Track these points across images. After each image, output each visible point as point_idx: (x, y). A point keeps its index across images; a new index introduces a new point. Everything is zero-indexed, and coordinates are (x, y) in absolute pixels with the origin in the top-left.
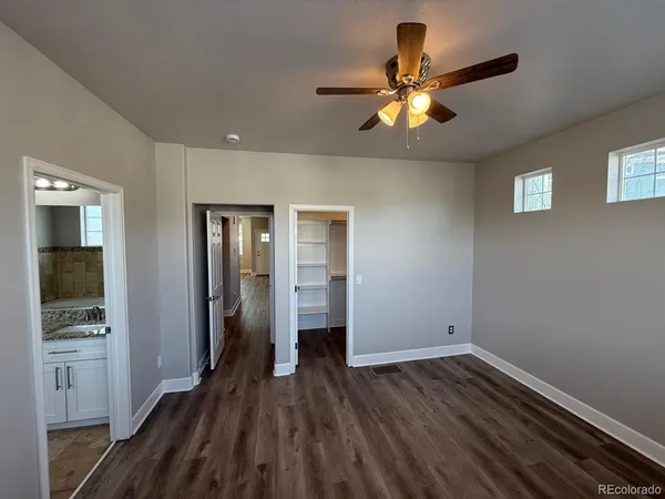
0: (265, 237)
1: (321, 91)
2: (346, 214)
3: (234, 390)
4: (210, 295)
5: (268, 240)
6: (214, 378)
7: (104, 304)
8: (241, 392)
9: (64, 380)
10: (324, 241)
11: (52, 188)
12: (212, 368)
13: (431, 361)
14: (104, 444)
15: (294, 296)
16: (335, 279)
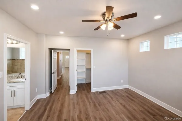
0: (67, 57)
1: (83, 21)
2: (90, 51)
3: (59, 98)
4: (53, 72)
5: (68, 58)
6: (53, 95)
7: (24, 74)
8: (60, 99)
9: (13, 94)
10: (84, 58)
11: (12, 43)
12: (53, 92)
13: (115, 90)
14: (23, 112)
15: (76, 72)
16: (87, 69)
